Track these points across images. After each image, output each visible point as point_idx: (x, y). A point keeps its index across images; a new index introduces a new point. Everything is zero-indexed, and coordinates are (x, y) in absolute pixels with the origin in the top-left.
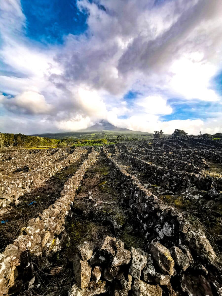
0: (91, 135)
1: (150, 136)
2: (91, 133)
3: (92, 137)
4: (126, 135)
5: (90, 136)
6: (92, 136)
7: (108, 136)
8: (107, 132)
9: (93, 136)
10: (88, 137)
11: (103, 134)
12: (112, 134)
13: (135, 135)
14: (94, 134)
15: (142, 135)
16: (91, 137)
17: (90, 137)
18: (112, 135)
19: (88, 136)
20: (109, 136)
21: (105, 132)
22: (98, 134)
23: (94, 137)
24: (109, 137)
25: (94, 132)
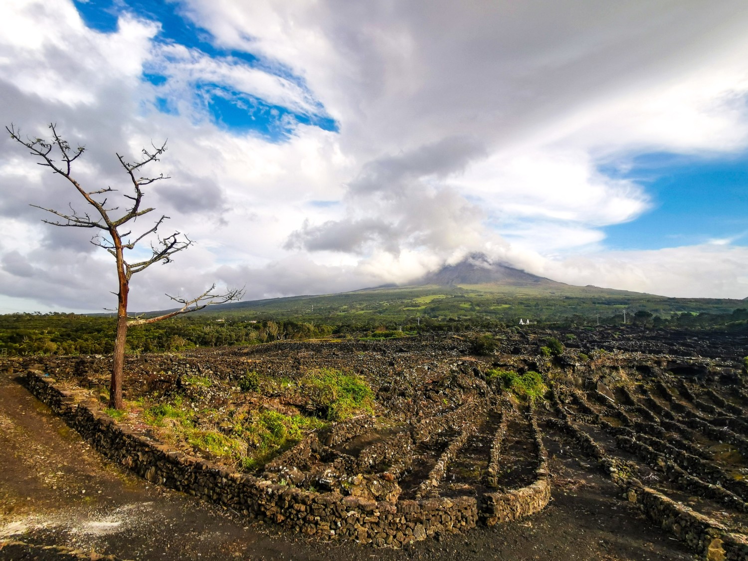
0: (420, 300)
1: (625, 303)
2: (418, 297)
3: (419, 308)
4: (535, 303)
5: (412, 306)
6: (419, 306)
7: (471, 305)
8: (473, 291)
9: (423, 307)
10: (408, 310)
11: (458, 299)
12: (489, 296)
13: (571, 301)
14: (428, 299)
15: (594, 303)
16: (418, 311)
17: (412, 310)
18: (488, 300)
19: (406, 307)
20: (478, 305)
21: (467, 292)
22: (442, 297)
23: (425, 309)
24: (478, 308)
25: (429, 291)
